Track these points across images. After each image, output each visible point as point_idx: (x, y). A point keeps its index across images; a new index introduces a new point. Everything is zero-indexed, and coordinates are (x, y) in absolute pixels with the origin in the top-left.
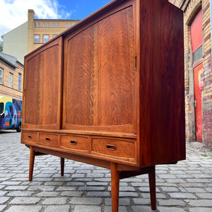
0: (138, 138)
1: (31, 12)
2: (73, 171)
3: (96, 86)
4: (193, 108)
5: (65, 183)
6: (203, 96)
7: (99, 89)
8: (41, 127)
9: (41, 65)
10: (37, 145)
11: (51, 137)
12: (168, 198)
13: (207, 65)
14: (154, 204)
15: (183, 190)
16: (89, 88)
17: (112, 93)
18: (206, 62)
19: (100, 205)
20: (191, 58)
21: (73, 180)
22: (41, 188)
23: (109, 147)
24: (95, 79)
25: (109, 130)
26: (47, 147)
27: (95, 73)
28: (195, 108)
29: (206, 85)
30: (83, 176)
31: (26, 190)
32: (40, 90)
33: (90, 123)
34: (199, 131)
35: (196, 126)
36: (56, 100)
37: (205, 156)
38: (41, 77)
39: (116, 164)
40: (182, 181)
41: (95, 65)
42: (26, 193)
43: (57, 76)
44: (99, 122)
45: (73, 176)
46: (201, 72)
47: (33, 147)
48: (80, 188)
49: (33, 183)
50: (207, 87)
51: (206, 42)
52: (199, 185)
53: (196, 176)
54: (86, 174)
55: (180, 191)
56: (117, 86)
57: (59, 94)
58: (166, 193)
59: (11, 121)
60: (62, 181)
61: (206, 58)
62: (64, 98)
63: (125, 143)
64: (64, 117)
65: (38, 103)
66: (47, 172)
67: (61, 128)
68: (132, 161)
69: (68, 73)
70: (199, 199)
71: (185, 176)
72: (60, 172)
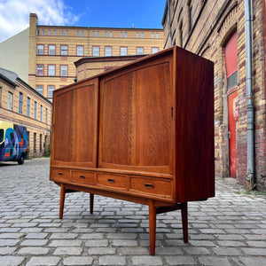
0: (174, 179)
1: (33, 16)
2: (101, 209)
3: (134, 129)
4: (226, 139)
5: (97, 221)
6: (237, 128)
7: (138, 132)
8: (74, 165)
9: (74, 103)
10: (69, 182)
11: (86, 175)
12: (199, 233)
13: (242, 94)
14: (186, 238)
15: (213, 226)
16: (127, 130)
17: (150, 138)
18: (241, 90)
19: (136, 239)
20: (225, 83)
21: (104, 217)
22: (74, 225)
23: (147, 185)
24: (133, 122)
25: (147, 170)
26: (82, 185)
27: (133, 117)
28: (229, 140)
29: (241, 115)
30: (112, 213)
31: (60, 227)
32: (73, 127)
33: (128, 162)
34: (234, 166)
35: (230, 160)
36: (92, 139)
37: (239, 193)
38: (74, 114)
39: (154, 201)
40: (212, 218)
41: (133, 109)
42: (62, 230)
43: (92, 116)
44: (137, 163)
45: (103, 214)
46: (236, 100)
47: (64, 184)
48: (113, 225)
49: (64, 221)
50: (242, 118)
51: (241, 69)
52: (229, 222)
53: (227, 214)
54: (115, 212)
55: (210, 228)
56: (154, 131)
57: (95, 133)
58: (197, 229)
59: (12, 151)
60: (93, 218)
61: (241, 86)
62: (100, 137)
63: (162, 183)
64: (100, 156)
65: (70, 140)
66: (74, 210)
67: (97, 167)
68: (169, 198)
69: (104, 114)
70: (228, 234)
71: (216, 214)
72: (89, 210)
